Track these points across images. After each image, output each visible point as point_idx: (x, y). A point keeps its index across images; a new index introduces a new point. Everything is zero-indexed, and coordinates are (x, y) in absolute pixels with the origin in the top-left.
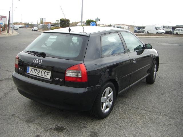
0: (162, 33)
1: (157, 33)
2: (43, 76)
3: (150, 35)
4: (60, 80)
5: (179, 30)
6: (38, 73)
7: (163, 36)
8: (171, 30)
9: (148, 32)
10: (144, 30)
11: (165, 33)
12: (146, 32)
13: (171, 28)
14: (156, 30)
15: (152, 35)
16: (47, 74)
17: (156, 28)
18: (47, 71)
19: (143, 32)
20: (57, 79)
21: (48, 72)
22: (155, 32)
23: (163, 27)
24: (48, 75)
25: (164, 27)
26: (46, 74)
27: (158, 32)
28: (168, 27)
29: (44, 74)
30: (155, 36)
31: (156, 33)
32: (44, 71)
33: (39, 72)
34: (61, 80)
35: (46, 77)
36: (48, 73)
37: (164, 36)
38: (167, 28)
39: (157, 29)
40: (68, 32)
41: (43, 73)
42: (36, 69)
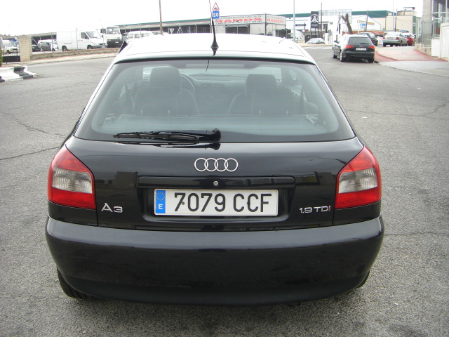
0: (100, 47)
1: (89, 46)
2: (246, 212)
3: (75, 55)
4: (320, 209)
5: (136, 35)
6: (220, 207)
7: (105, 53)
8: (119, 36)
9: (64, 47)
10: (48, 44)
11: (106, 44)
12: (60, 48)
13: (118, 31)
14: (84, 39)
15: (79, 54)
16: (263, 203)
17: (85, 36)
18: (259, 193)
19: (47, 48)
20: (309, 210)
21: (262, 195)
22: (84, 44)
23: (100, 31)
24: (267, 203)
25: (103, 31)
26: (255, 203)
27: (92, 45)
28: (111, 30)
29: (249, 203)
30: (86, 54)
31: (86, 48)
32: (246, 193)
33: (223, 203)
34: (324, 209)
35: (258, 213)
36: (266, 199)
37: (108, 53)
38: (110, 33)
39: (86, 38)
40: (210, 53)
41: (241, 203)
42: (203, 195)
